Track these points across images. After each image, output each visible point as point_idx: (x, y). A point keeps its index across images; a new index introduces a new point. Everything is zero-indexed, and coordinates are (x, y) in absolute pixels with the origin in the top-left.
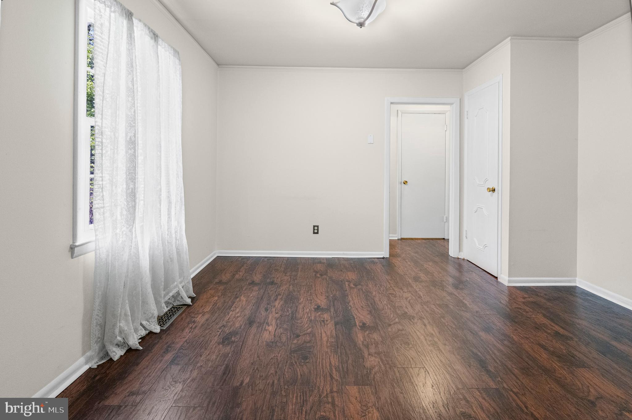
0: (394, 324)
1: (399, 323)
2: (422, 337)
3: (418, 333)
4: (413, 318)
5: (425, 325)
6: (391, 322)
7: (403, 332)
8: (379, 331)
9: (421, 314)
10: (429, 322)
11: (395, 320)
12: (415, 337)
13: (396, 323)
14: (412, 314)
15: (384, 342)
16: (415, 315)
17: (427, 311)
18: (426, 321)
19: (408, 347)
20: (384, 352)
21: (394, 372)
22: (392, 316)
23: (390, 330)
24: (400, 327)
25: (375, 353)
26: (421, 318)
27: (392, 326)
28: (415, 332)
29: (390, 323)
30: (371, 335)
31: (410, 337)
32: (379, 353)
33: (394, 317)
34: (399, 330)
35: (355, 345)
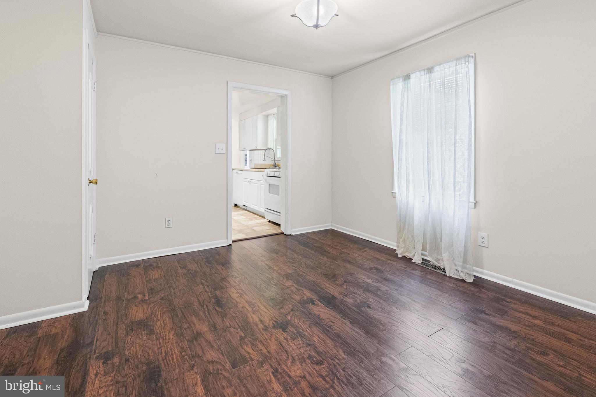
0: (289, 313)
1: (285, 315)
2: (262, 307)
3: (265, 310)
4: (274, 327)
5: (261, 321)
6: (293, 314)
7: (278, 307)
8: (298, 303)
9: (267, 335)
10: (257, 325)
11: (291, 317)
12: (268, 306)
13: (288, 314)
14: (277, 331)
15: (289, 295)
16: (273, 330)
17: (261, 342)
18: (261, 326)
19: (271, 297)
20: (285, 289)
21: (274, 282)
22: (296, 321)
23: (290, 306)
24: (282, 311)
25: (290, 288)
26: (266, 328)
27: (290, 310)
28: (269, 310)
29: (294, 312)
30: (301, 297)
31: (272, 304)
32: (288, 288)
33: (294, 320)
34: (282, 308)
35: (306, 288)
